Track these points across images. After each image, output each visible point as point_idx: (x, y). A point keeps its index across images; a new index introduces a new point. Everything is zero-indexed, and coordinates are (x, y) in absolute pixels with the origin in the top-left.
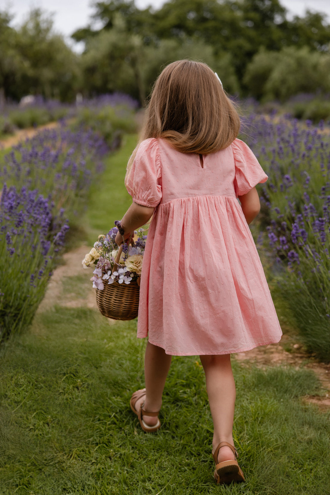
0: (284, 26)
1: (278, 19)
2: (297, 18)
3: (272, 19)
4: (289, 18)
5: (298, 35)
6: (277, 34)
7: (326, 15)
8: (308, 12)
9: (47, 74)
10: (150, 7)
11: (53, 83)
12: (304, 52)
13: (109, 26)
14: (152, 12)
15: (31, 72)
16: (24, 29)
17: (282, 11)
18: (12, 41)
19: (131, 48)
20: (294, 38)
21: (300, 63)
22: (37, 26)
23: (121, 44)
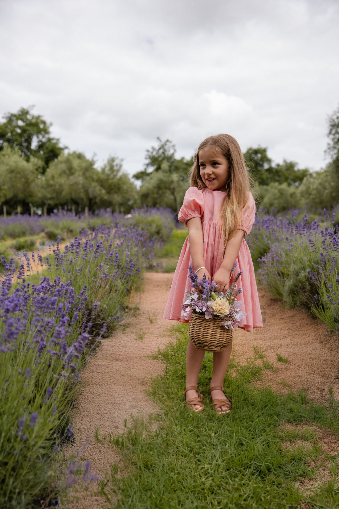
0: (270, 170)
1: (266, 166)
2: (278, 165)
3: (262, 166)
4: (273, 165)
5: (279, 176)
6: (265, 175)
7: (297, 164)
8: (285, 161)
9: (117, 198)
10: (183, 159)
11: (121, 205)
12: (284, 186)
13: (158, 169)
14: (185, 161)
15: (106, 197)
16: (103, 170)
17: (269, 161)
18: (95, 177)
19: (172, 182)
20: (277, 178)
21: (282, 193)
22: (112, 168)
23: (165, 179)
